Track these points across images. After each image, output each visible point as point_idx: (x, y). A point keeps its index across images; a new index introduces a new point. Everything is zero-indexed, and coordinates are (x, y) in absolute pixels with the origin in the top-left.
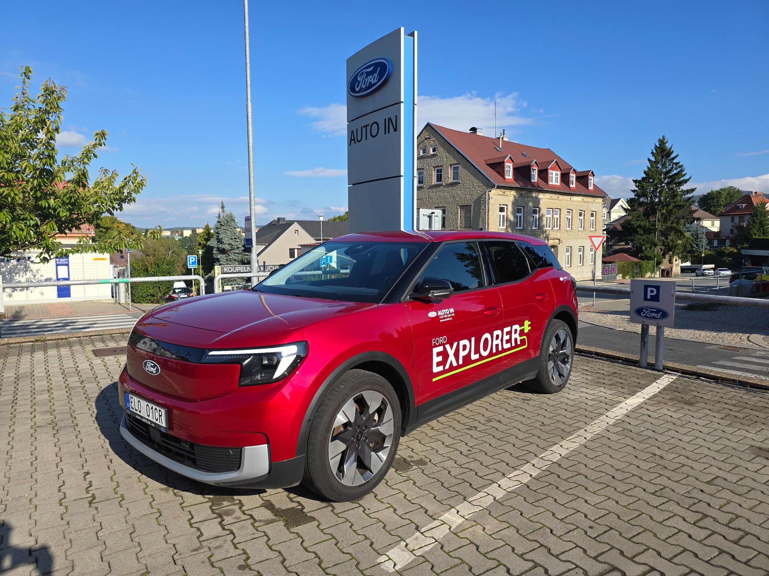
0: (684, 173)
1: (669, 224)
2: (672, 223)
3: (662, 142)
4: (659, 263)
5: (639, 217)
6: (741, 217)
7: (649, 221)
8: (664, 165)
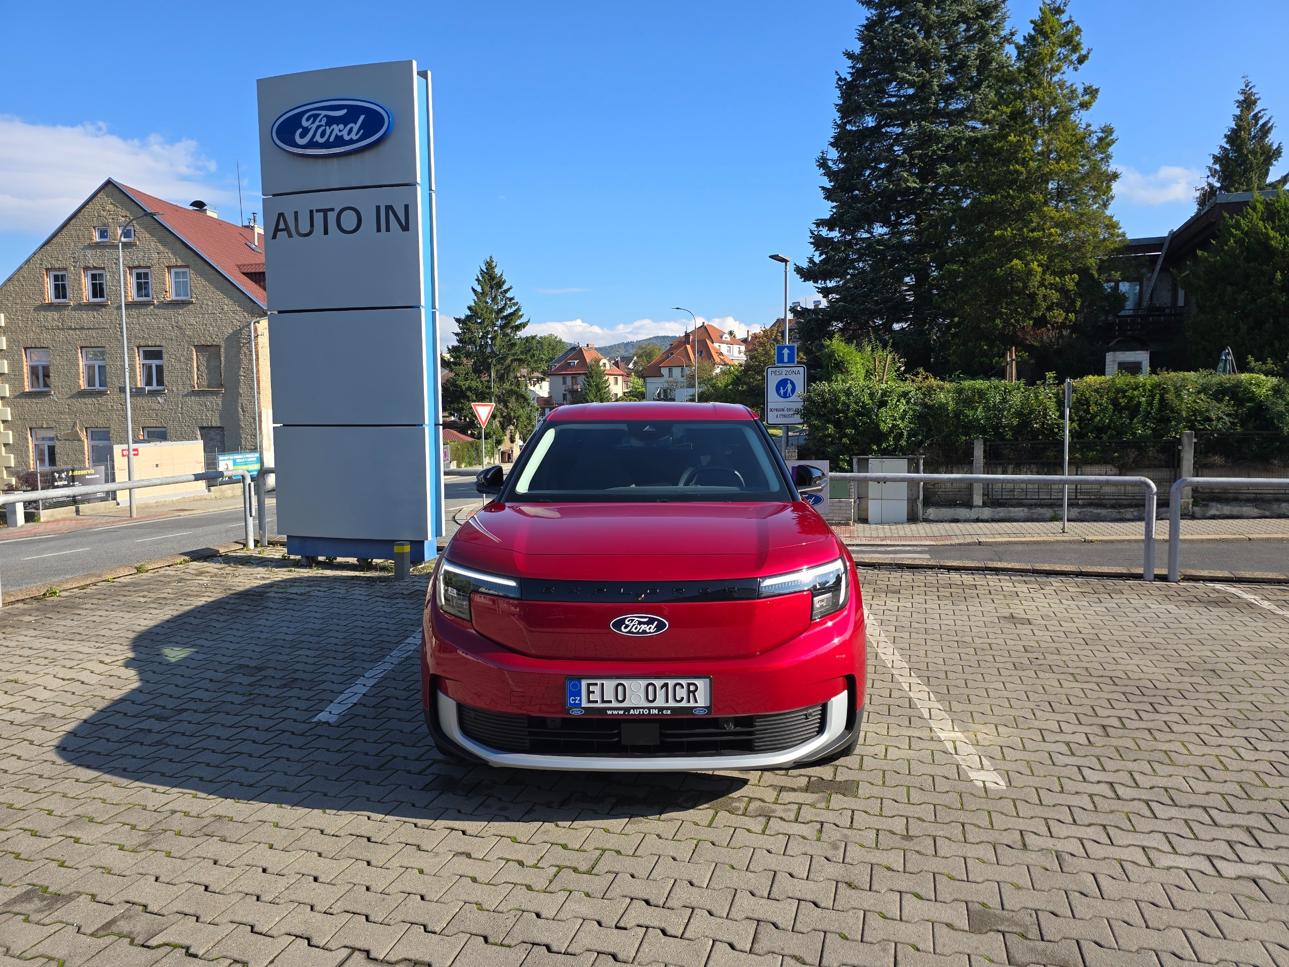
0: (520, 313)
1: (507, 386)
2: (511, 384)
3: (490, 265)
4: (499, 442)
5: (467, 374)
6: (574, 376)
7: (481, 382)
8: (494, 299)
